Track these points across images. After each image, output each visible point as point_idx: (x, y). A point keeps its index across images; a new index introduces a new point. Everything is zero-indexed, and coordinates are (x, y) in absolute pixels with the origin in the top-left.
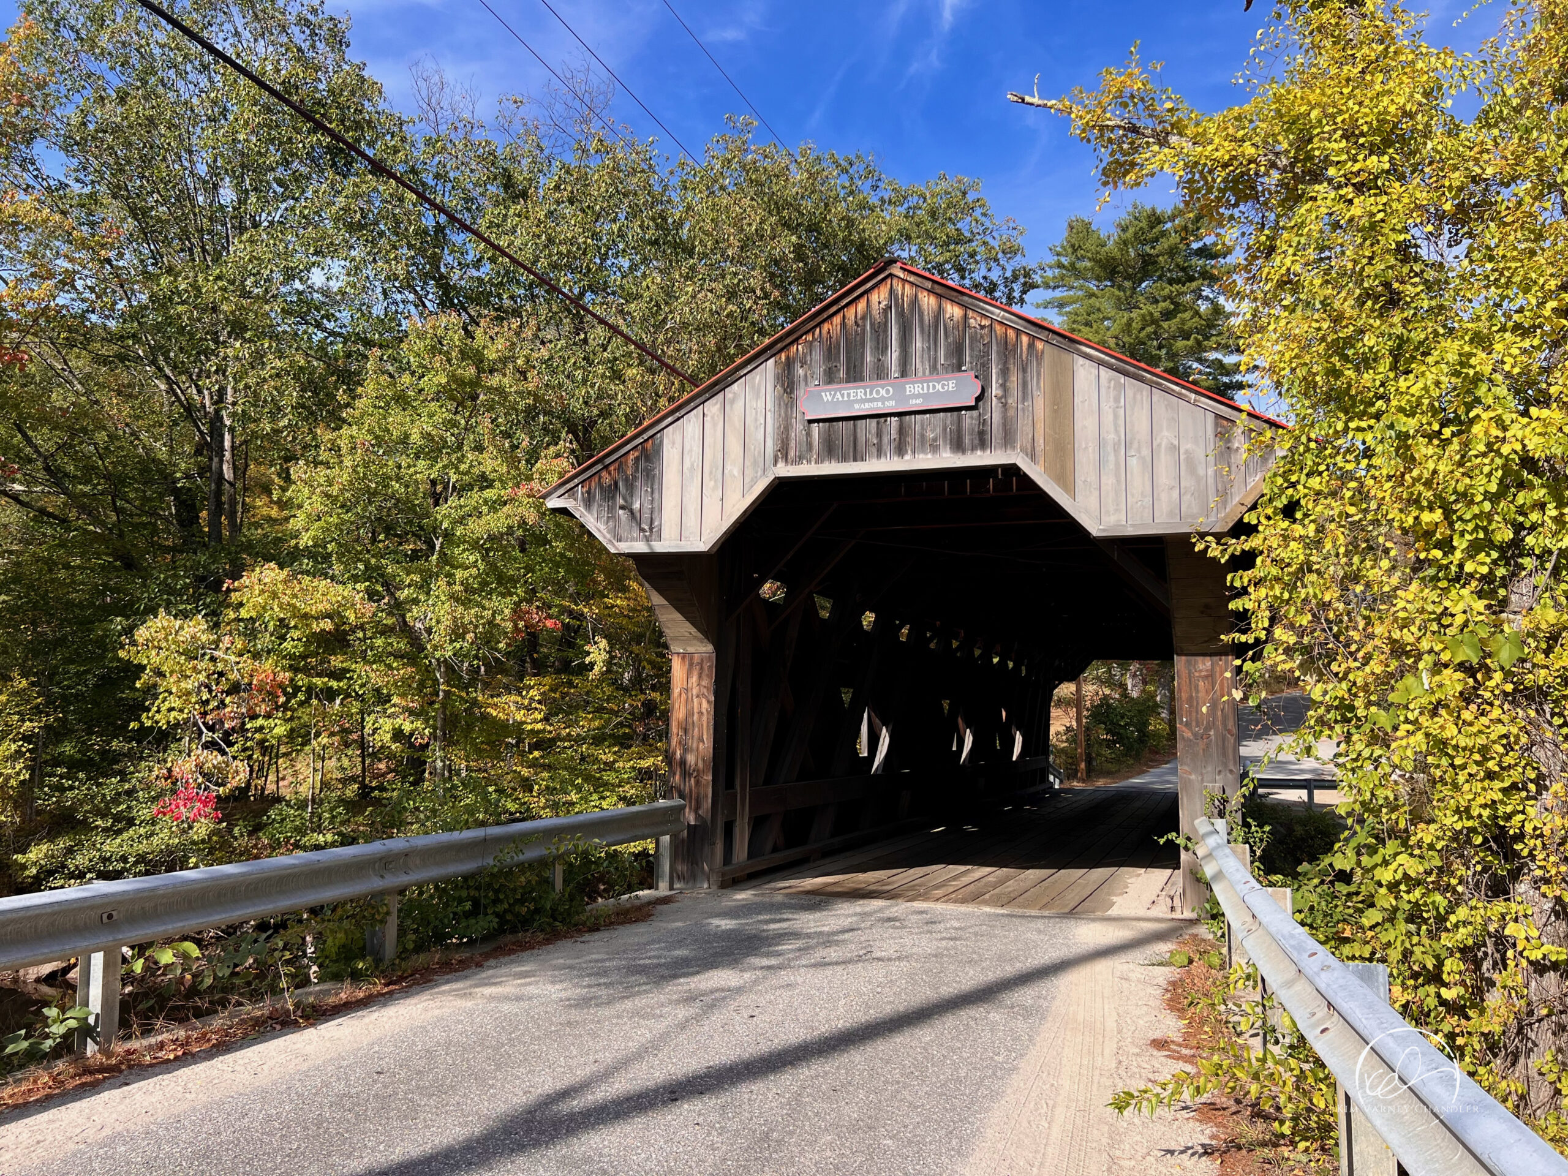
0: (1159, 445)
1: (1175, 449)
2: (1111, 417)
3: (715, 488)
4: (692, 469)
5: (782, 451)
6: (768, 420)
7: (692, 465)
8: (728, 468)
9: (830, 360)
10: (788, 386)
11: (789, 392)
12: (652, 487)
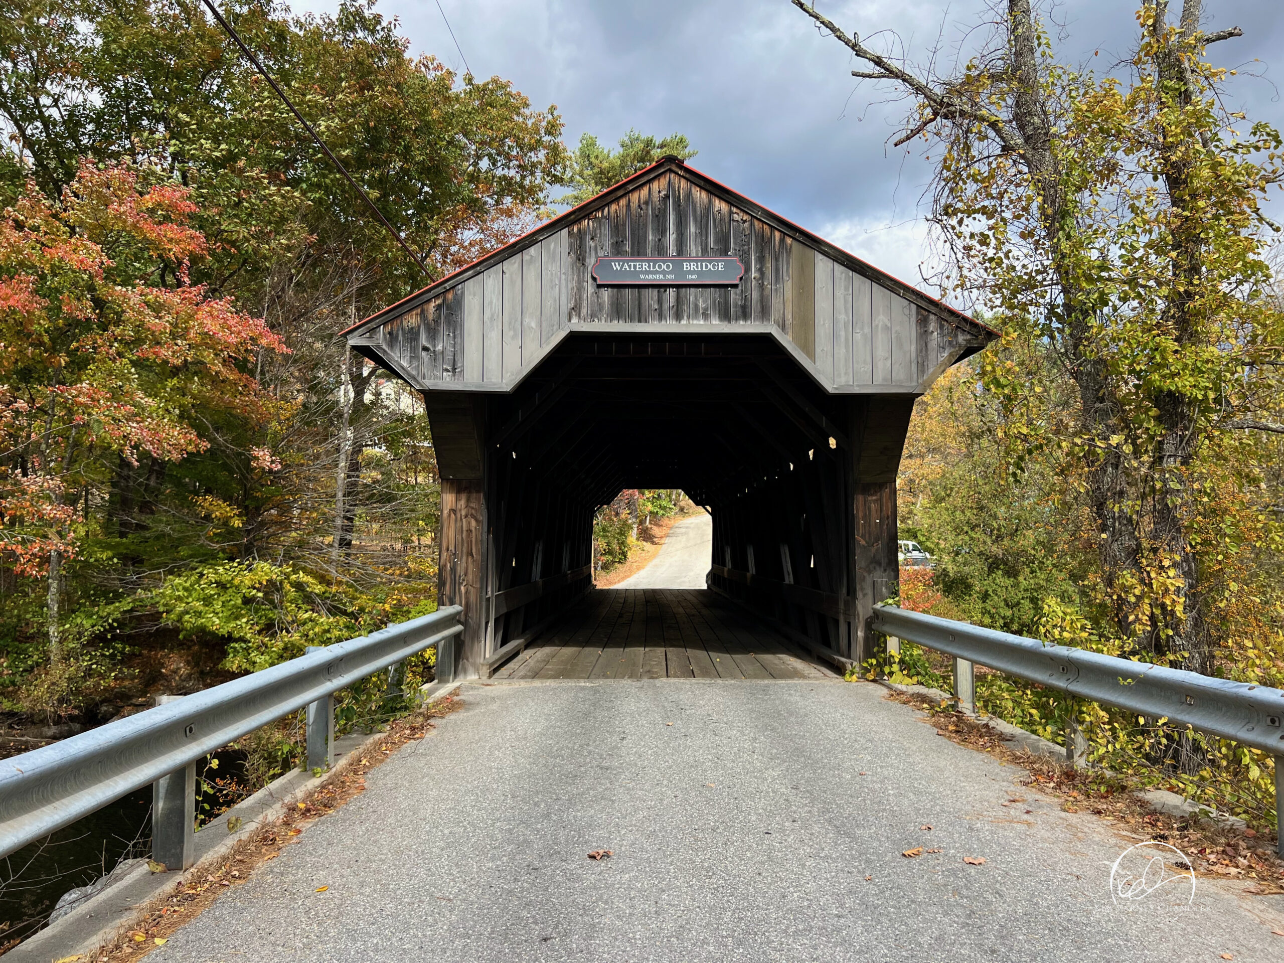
0: (877, 326)
1: (887, 329)
2: (842, 302)
3: (514, 337)
4: (492, 319)
5: (576, 309)
6: (563, 282)
7: (492, 315)
8: (527, 320)
9: (617, 235)
10: (580, 254)
11: (581, 259)
12: (454, 333)
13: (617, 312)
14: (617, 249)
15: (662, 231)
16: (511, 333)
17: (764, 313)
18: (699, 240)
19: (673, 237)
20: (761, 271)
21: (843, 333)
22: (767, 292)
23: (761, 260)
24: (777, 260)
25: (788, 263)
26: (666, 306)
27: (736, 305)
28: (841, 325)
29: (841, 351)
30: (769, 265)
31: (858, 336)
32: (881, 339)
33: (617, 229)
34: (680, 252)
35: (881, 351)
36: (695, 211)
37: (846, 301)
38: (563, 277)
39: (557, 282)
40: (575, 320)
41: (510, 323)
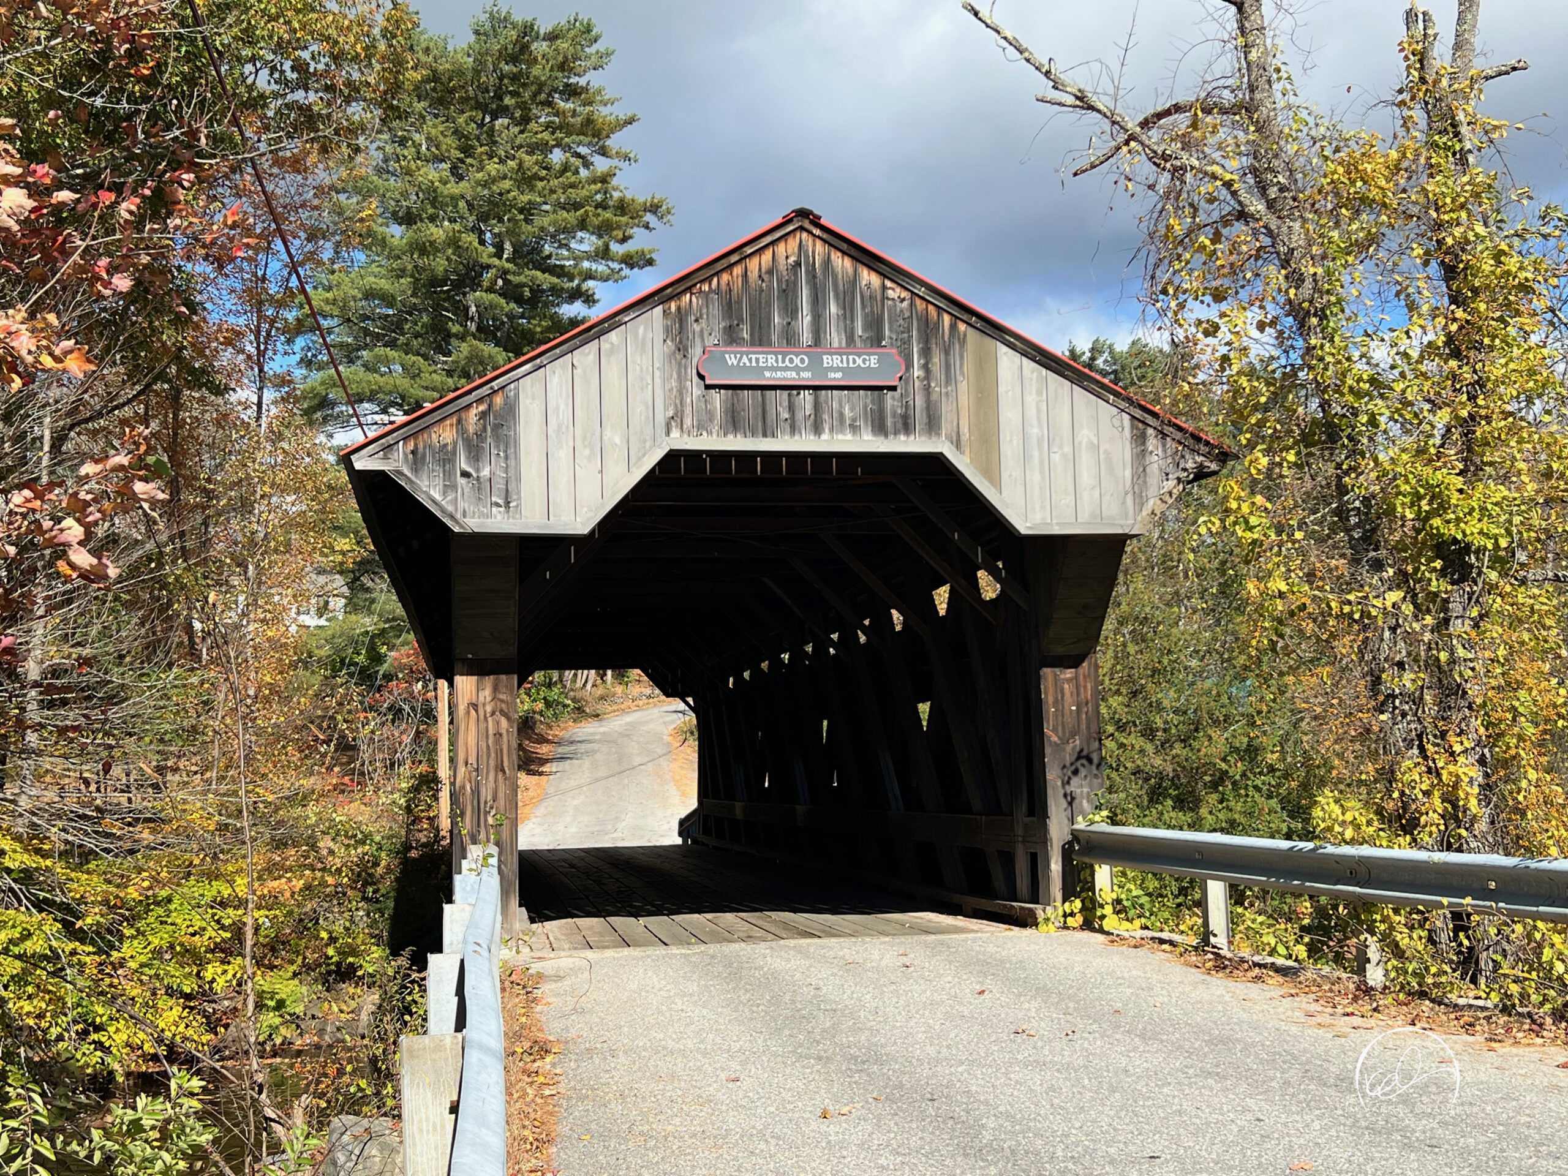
0: (1080, 443)
1: (1095, 448)
2: (1034, 410)
3: (590, 458)
4: (558, 432)
5: (676, 419)
6: (658, 381)
7: (560, 426)
8: (608, 434)
9: (730, 317)
10: (681, 342)
11: (682, 349)
12: (505, 452)
13: (734, 422)
14: (731, 336)
15: (791, 311)
16: (587, 452)
17: (932, 425)
18: (842, 324)
19: (808, 319)
20: (926, 367)
21: (1036, 454)
22: (934, 397)
23: (926, 352)
24: (947, 353)
25: (962, 358)
26: (799, 416)
27: (894, 414)
28: (1034, 442)
29: (1035, 477)
30: (937, 359)
31: (1056, 458)
32: (1086, 462)
33: (730, 307)
34: (817, 341)
35: (1086, 478)
36: (835, 284)
37: (1039, 411)
38: (657, 373)
39: (650, 381)
40: (675, 433)
41: (584, 438)
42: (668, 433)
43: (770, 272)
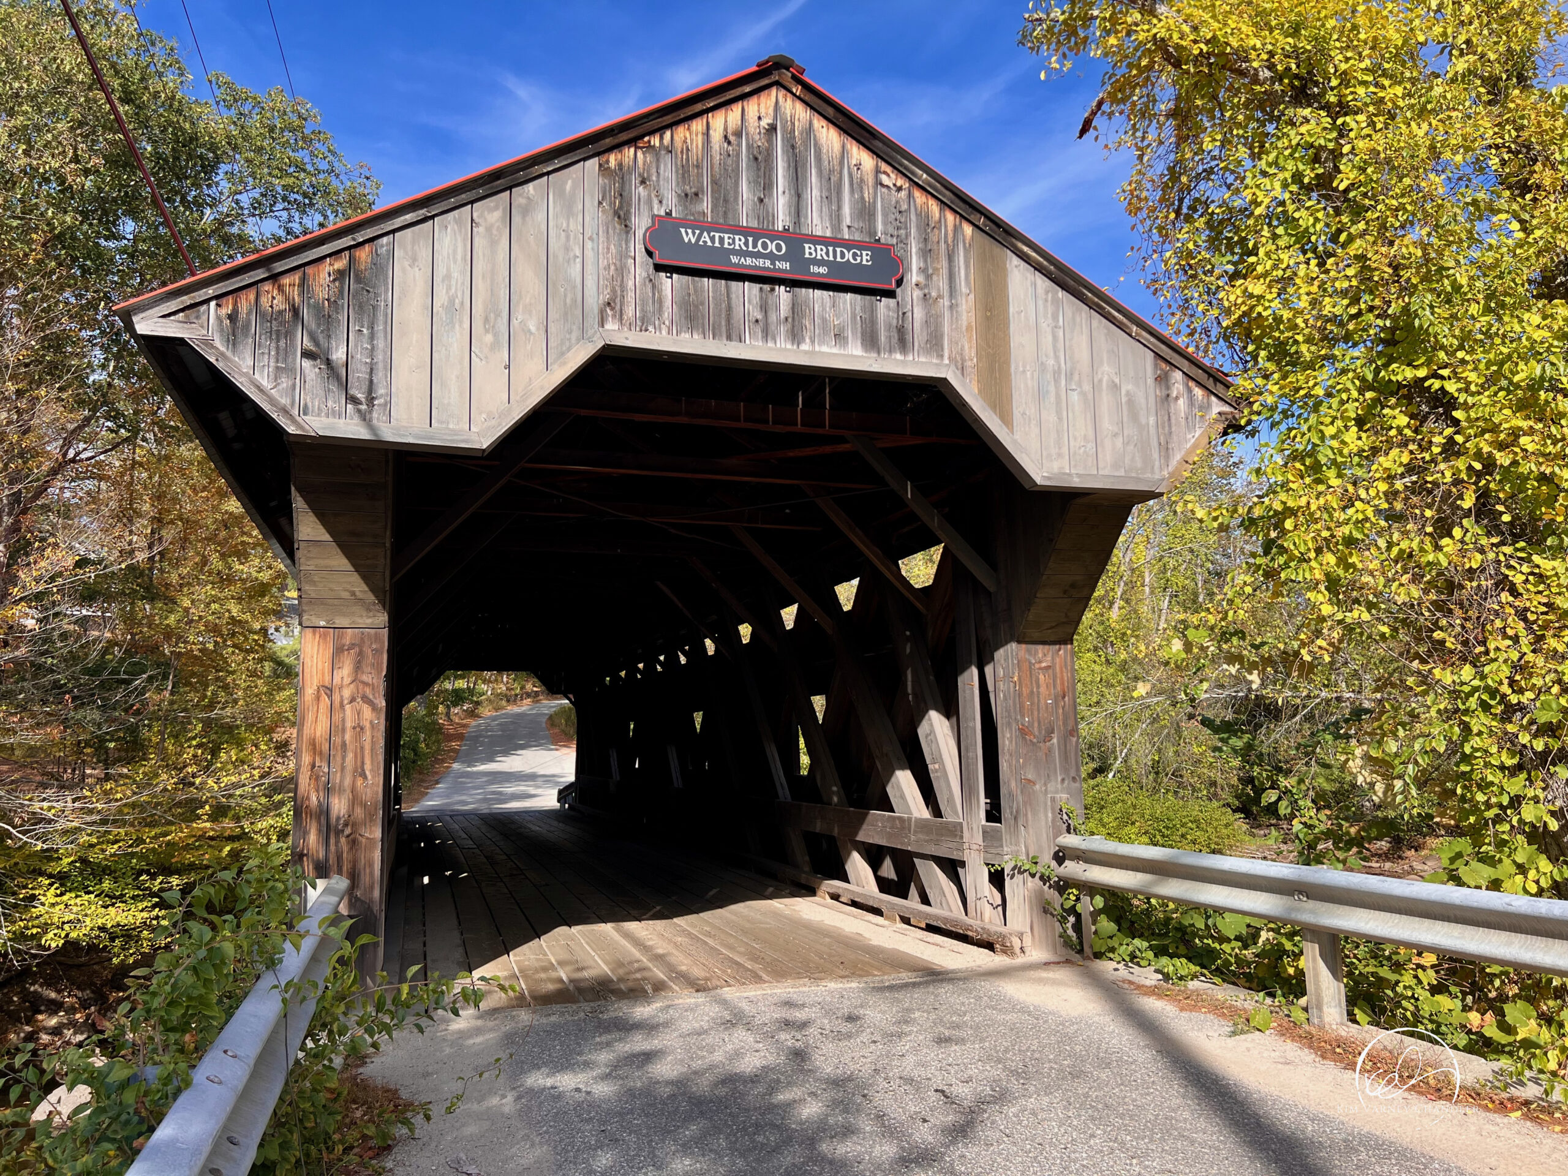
0: (1100, 381)
1: (1115, 387)
2: (1050, 338)
3: (495, 346)
4: (450, 307)
5: (612, 306)
6: (589, 254)
7: (452, 301)
8: (518, 317)
9: (687, 183)
10: (621, 207)
11: (622, 217)
12: (371, 327)
13: (689, 318)
14: (689, 206)
15: (764, 185)
16: (489, 338)
17: (934, 344)
18: (827, 209)
19: (785, 197)
20: (926, 273)
21: (1052, 390)
22: (936, 310)
23: (926, 255)
24: (950, 259)
25: (967, 266)
26: (773, 317)
27: (889, 327)
28: (1050, 374)
29: (1051, 419)
30: (939, 265)
31: (1075, 397)
32: (1106, 400)
33: (686, 171)
34: (797, 225)
35: (1107, 423)
36: (819, 161)
37: (1055, 338)
38: (589, 245)
39: (578, 253)
40: (611, 325)
41: (486, 320)
42: (602, 324)
43: (738, 134)
